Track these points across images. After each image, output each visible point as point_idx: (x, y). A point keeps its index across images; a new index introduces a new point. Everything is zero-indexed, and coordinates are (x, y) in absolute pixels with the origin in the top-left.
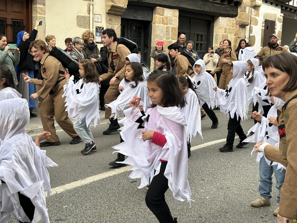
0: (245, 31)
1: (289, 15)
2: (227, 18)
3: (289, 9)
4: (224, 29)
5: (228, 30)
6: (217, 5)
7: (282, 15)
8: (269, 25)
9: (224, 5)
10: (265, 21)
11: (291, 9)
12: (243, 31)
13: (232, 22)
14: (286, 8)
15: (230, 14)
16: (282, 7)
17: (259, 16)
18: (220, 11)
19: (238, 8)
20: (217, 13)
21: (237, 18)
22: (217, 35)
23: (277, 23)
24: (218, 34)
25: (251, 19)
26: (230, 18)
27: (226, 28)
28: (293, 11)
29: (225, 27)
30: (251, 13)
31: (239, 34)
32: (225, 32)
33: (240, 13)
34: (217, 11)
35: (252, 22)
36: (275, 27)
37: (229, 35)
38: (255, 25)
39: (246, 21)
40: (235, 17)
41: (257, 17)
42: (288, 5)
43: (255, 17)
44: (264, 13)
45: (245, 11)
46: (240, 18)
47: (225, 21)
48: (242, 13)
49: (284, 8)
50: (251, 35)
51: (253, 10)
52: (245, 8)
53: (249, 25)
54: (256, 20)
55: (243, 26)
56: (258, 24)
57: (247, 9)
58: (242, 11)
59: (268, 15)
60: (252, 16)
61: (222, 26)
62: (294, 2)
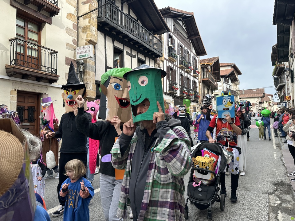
1: (176, 100)
3: (176, 97)
7: (173, 100)
11: (177, 97)
14: (175, 97)
16: (173, 96)
23: (171, 103)
28: (178, 98)
42: (176, 95)
49: (174, 97)
59: (167, 100)
62: (178, 94)
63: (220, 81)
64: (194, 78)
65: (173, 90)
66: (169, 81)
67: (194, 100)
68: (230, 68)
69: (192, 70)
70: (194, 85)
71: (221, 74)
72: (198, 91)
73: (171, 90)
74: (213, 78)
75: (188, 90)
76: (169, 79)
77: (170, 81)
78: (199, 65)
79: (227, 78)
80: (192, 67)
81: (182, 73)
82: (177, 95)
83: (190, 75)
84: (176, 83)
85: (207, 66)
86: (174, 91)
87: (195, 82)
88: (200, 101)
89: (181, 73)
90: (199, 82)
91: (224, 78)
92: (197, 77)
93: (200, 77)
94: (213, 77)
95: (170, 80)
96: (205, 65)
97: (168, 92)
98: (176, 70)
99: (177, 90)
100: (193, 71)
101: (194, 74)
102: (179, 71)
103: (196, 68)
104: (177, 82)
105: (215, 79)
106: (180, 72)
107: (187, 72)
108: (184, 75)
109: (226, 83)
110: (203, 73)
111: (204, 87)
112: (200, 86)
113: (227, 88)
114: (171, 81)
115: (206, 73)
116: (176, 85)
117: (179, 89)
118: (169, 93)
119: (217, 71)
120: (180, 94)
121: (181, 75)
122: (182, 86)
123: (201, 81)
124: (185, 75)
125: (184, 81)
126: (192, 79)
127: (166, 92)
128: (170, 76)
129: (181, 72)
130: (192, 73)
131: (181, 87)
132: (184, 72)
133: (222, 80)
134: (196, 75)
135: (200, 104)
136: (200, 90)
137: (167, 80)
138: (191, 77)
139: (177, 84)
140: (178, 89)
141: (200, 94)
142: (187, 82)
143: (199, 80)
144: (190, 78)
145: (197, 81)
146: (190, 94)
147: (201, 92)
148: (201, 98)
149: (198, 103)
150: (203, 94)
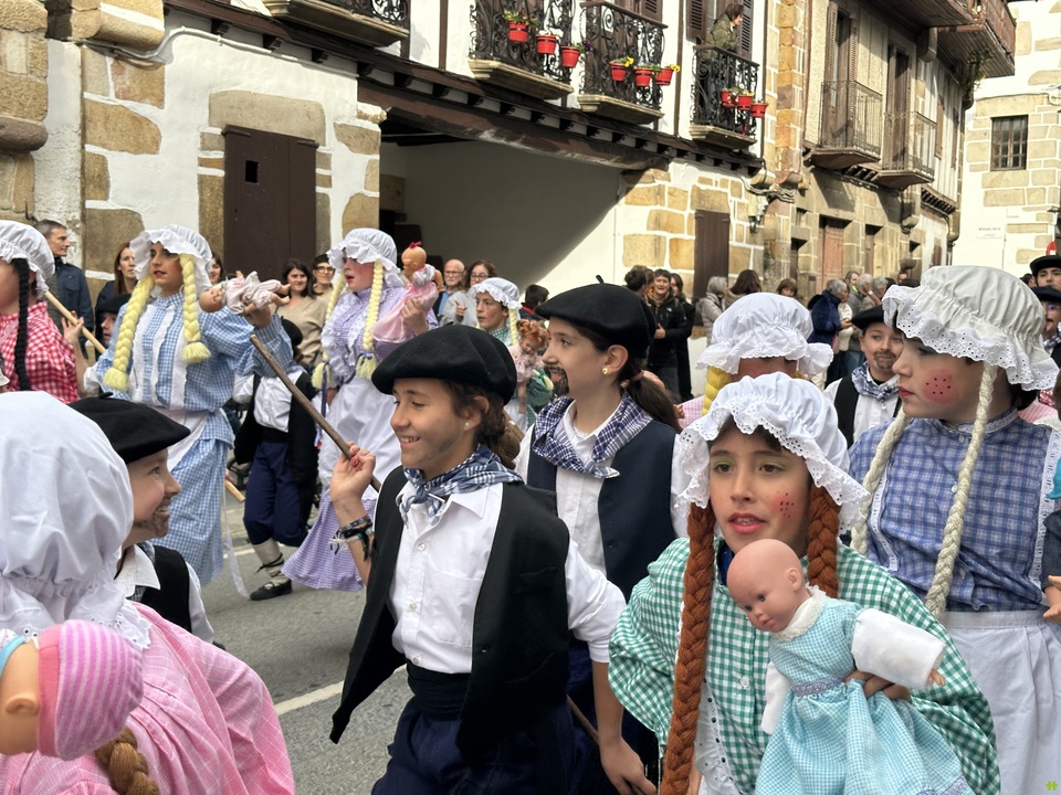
17: (161, 104)
88: (786, 155)
111: (847, 22)
112: (789, 4)
135: (789, 184)
141: (787, 88)
147: (798, 73)
148: (799, 130)
149: (762, 172)
150: (826, 89)
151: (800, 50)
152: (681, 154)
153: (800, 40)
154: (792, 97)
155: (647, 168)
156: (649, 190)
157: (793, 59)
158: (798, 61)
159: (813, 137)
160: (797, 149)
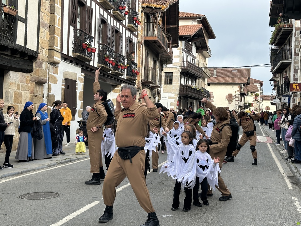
0: (43, 88)
1: (90, 76)
2: (20, 74)
3: (89, 70)
4: (16, 85)
5: (22, 86)
6: (7, 57)
7: (83, 74)
8: (70, 85)
9: (15, 57)
10: (65, 80)
11: (92, 70)
12: (41, 89)
13: (26, 78)
14: (87, 68)
15: (24, 69)
16: (82, 66)
17: (58, 74)
18: (10, 64)
19: (33, 63)
20: (7, 66)
21: (32, 74)
22: (7, 92)
23: (78, 82)
24: (9, 91)
25: (49, 76)
26: (24, 74)
27: (18, 85)
29: (18, 83)
30: (49, 69)
31: (35, 92)
32: (18, 89)
33: (36, 69)
34: (7, 64)
35: (50, 80)
36: (76, 87)
37: (23, 93)
38: (55, 84)
39: (43, 77)
40: (30, 73)
41: (56, 75)
42: (89, 65)
43: (54, 74)
44: (64, 71)
45: (42, 67)
46: (36, 74)
47: (18, 77)
48: (39, 69)
49: (84, 68)
50: (49, 94)
51: (51, 67)
52: (41, 63)
53: (47, 82)
54: (55, 78)
55: (40, 83)
56: (57, 82)
57: (44, 65)
58: (38, 67)
59: (68, 73)
60: (49, 73)
61: (14, 82)
62: (94, 62)
63: (177, 46)
64: (129, 33)
65: (83, 51)
66: (75, 30)
67: (127, 80)
68: (195, 23)
69: (125, 15)
70: (128, 48)
71: (181, 33)
72: (135, 62)
73: (79, 52)
74: (166, 38)
75: (115, 55)
76: (75, 27)
77: (78, 31)
78: (140, 6)
79: (190, 43)
80: (127, 8)
81: (105, 16)
82: (91, 63)
83: (122, 24)
84: (90, 38)
85: (155, 11)
86: (85, 54)
87: (131, 41)
88: (139, 82)
89: (103, 16)
90: (138, 42)
91: (184, 42)
92: (137, 31)
93: (141, 31)
94: (165, 36)
95: (78, 27)
96: (151, 8)
97: (71, 54)
98: (93, 7)
99: (93, 53)
100: (129, 18)
101: (129, 23)
102: (98, 12)
103: (135, 13)
104: (93, 35)
105: (169, 41)
106: (100, 15)
107: (115, 17)
108: (109, 22)
109: (187, 52)
110: (147, 25)
111: (148, 54)
112: (139, 50)
113: (189, 62)
114: (80, 30)
115: (153, 26)
116: (90, 41)
117: (97, 52)
118: (74, 58)
119: (173, 24)
120: (99, 63)
121: (103, 22)
122: (103, 45)
123: (143, 42)
124: (111, 22)
125: (109, 36)
126: (125, 34)
127: (67, 55)
128: (78, 20)
129: (102, 13)
130: (126, 22)
131: (103, 48)
132: (109, 16)
133: (182, 44)
134: (134, 26)
135: (139, 88)
136: (139, 59)
137: (70, 26)
138: (124, 29)
139: (93, 39)
140: (95, 50)
141: (139, 68)
142: (114, 39)
143: (139, 38)
144: (121, 31)
145: (135, 40)
146: (119, 64)
147: (141, 65)
148: (141, 77)
149: (135, 86)
150: (145, 68)
151: (141, 60)
152: (124, 82)
153: (141, 58)
154: (140, 70)
155: (118, 85)
156: (118, 89)
157: (140, 62)
158: (141, 62)
159: (143, 78)
160: (140, 81)
